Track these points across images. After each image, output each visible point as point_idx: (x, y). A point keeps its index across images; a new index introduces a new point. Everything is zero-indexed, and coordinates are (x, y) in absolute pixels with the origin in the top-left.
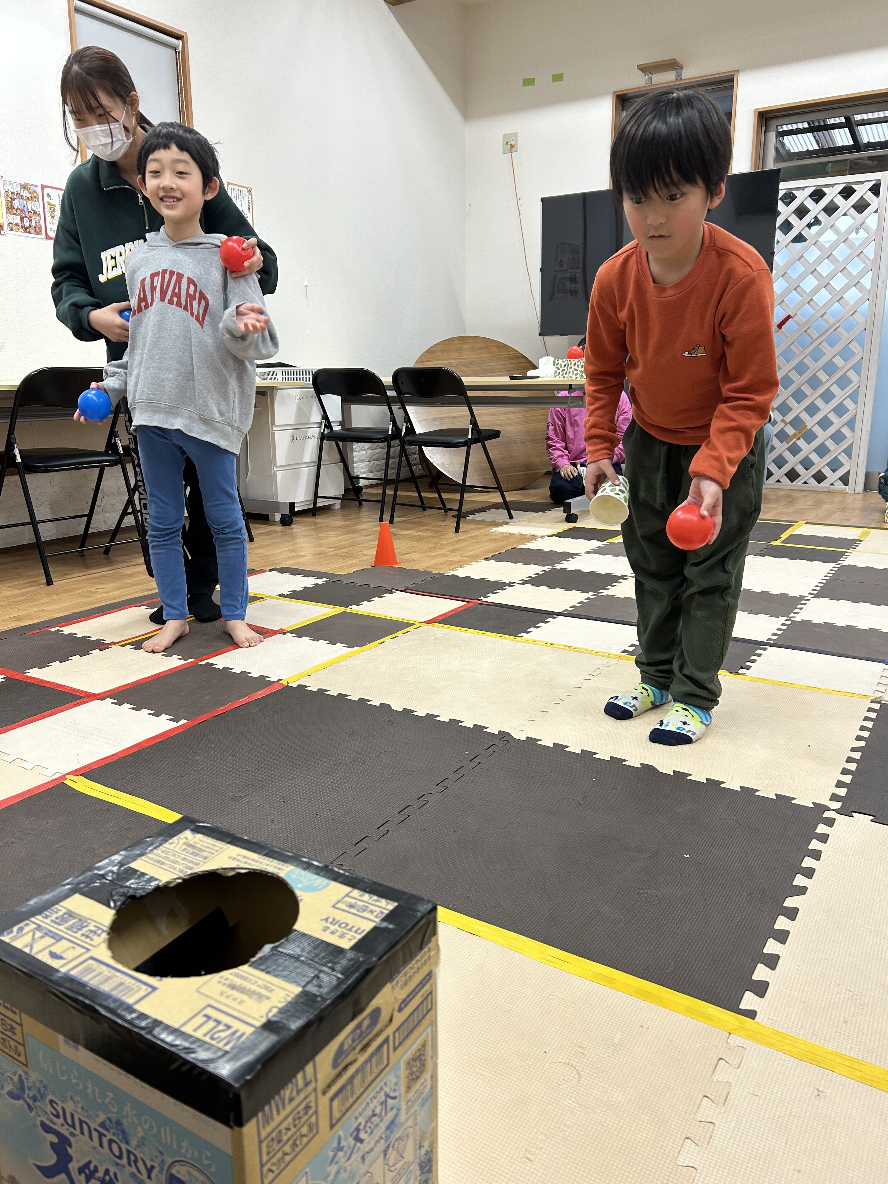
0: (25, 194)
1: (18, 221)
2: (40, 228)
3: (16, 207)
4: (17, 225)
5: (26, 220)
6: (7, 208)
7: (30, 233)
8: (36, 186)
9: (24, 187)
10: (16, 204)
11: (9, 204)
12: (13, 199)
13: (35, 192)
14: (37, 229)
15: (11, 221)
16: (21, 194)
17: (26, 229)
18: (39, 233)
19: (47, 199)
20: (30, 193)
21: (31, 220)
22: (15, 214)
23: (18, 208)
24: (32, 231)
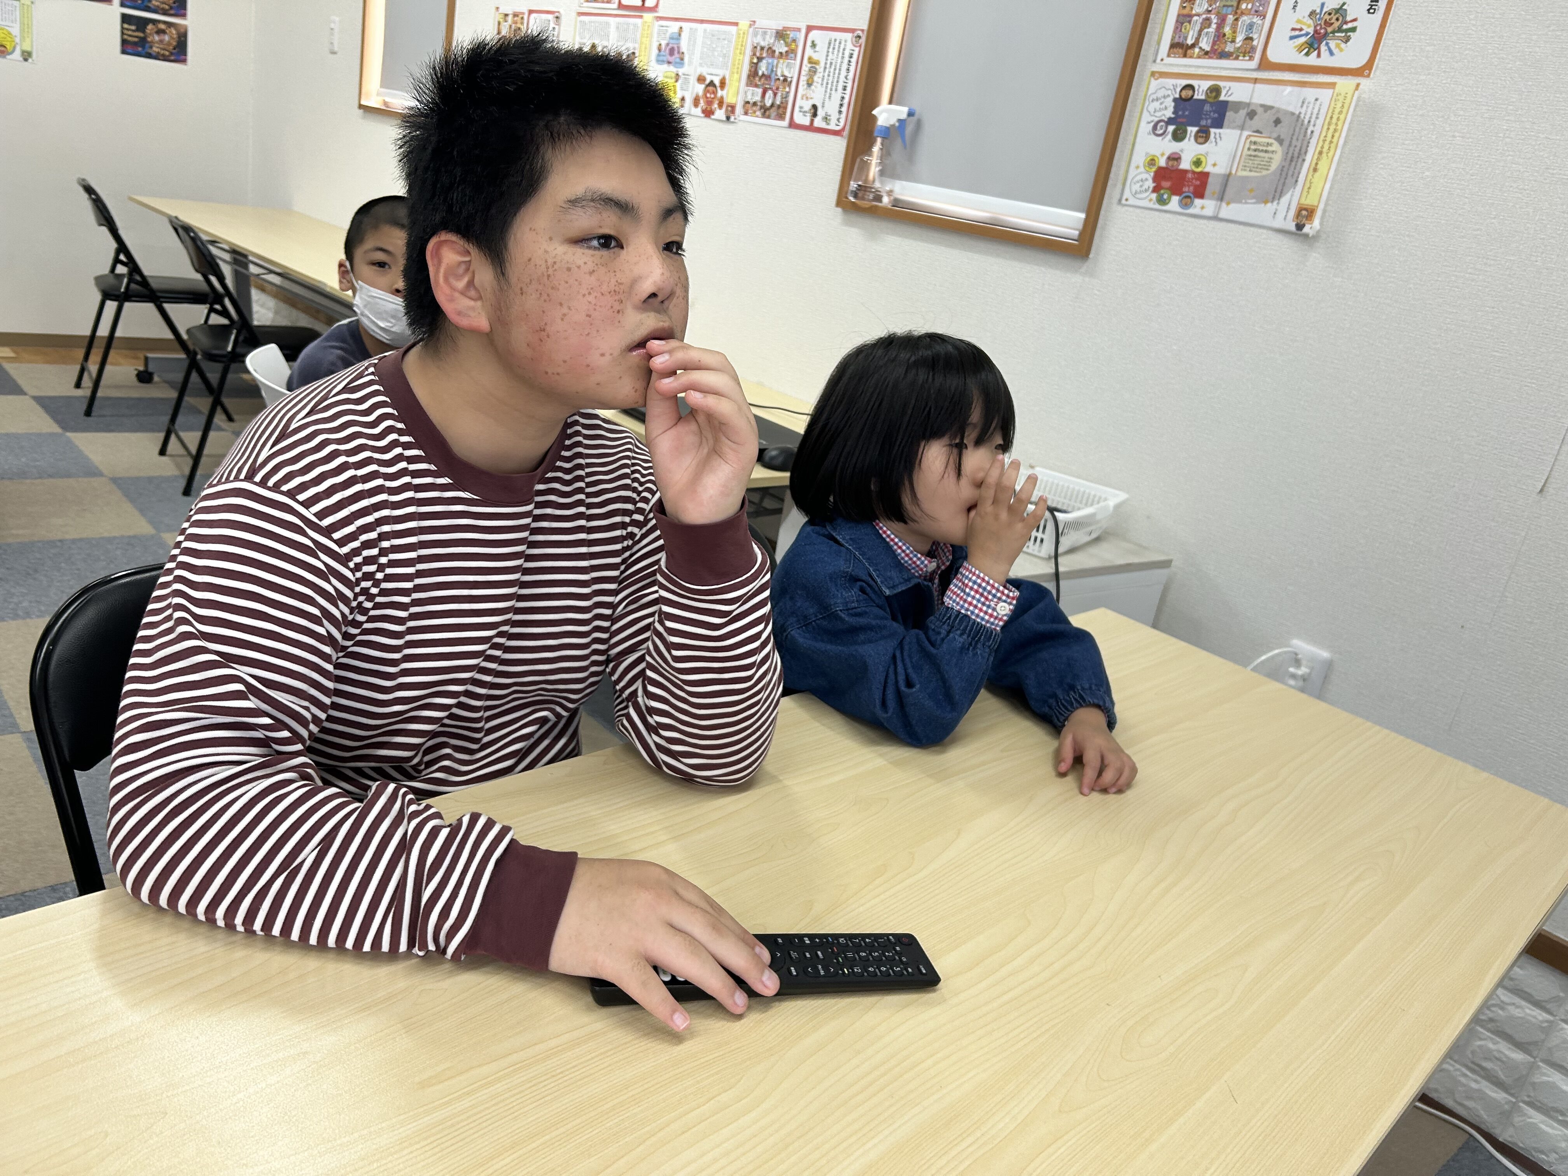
0: (780, 47)
1: (758, 98)
2: (785, 108)
3: (760, 73)
4: (755, 104)
5: (769, 94)
6: (749, 76)
7: (769, 117)
8: (799, 30)
9: (781, 35)
10: (763, 68)
11: (753, 70)
12: (760, 59)
13: (794, 41)
14: (781, 111)
15: (749, 98)
16: (774, 48)
17: (765, 111)
18: (781, 117)
19: (809, 52)
20: (787, 45)
21: (775, 94)
22: (756, 86)
23: (763, 75)
24: (773, 112)
